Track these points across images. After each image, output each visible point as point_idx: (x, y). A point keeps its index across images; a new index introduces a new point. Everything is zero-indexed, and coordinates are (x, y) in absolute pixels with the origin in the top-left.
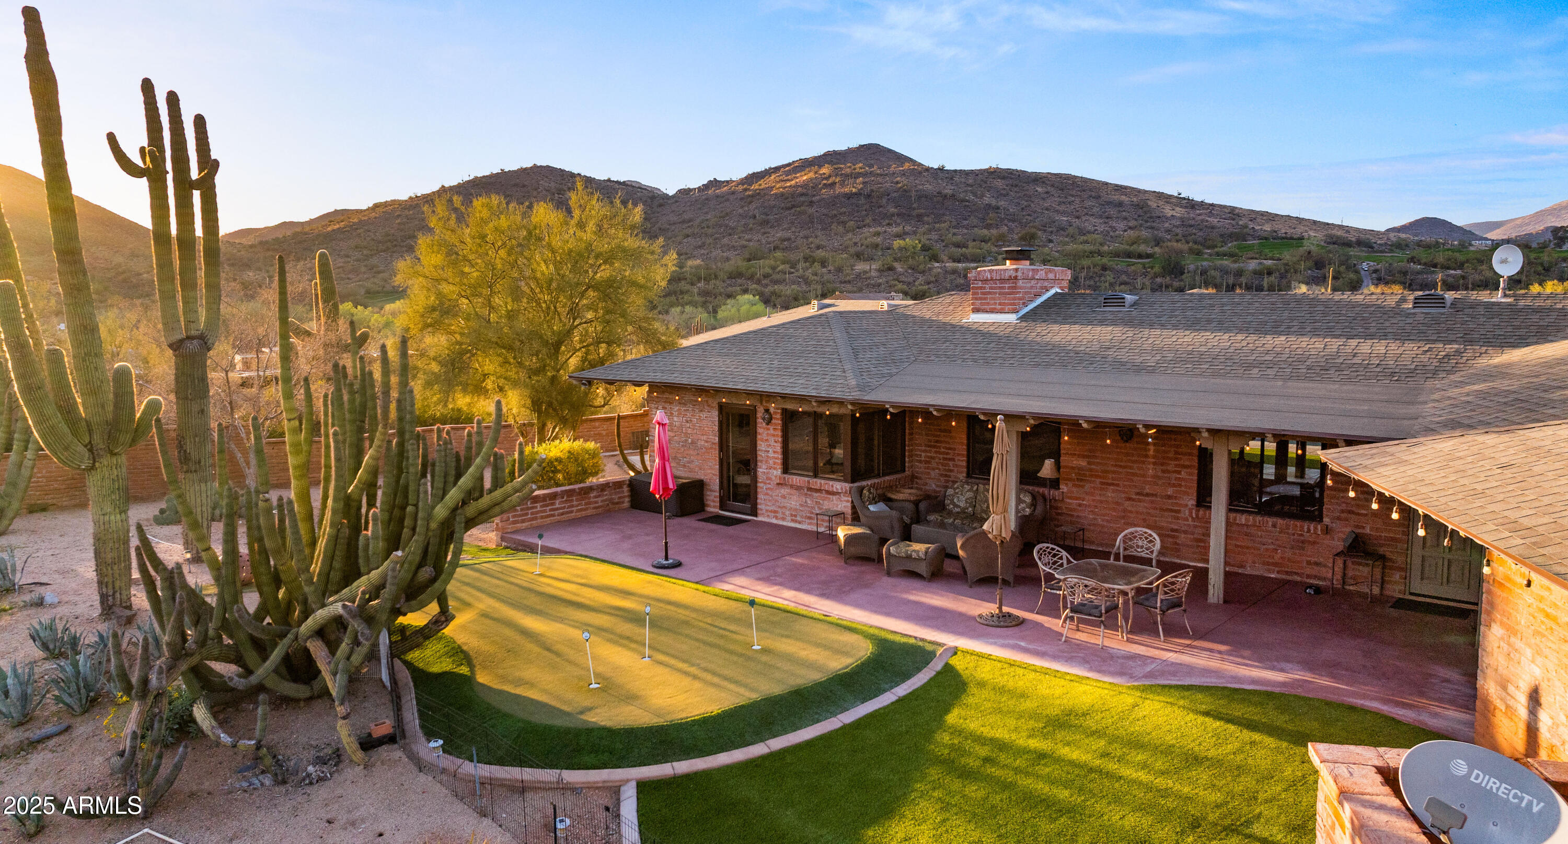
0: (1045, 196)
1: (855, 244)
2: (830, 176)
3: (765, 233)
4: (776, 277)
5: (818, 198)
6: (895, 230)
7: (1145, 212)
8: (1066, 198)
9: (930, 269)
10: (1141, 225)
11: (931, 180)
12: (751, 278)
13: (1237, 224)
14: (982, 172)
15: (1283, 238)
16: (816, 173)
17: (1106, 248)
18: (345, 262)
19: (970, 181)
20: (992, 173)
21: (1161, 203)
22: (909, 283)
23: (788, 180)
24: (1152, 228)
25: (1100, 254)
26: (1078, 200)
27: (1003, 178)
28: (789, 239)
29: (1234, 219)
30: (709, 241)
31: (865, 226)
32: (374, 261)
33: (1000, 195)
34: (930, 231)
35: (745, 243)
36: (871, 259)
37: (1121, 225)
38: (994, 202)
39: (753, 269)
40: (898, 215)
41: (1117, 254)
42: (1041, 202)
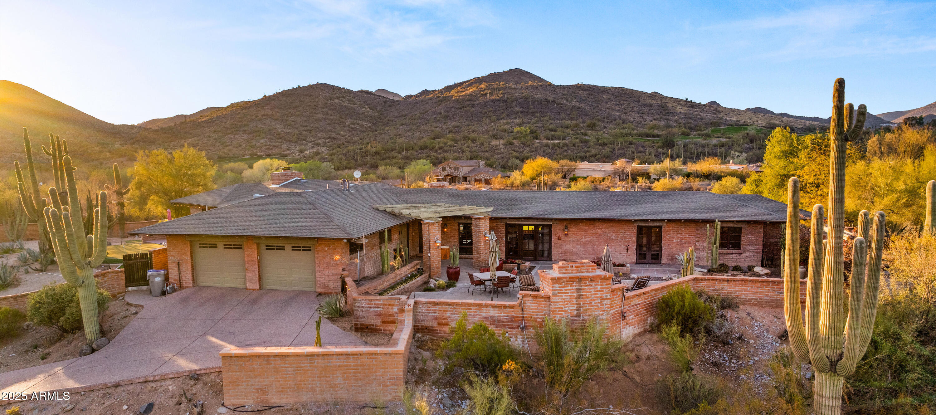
0: (608, 101)
1: (494, 129)
2: (485, 89)
3: (445, 123)
4: (446, 148)
5: (477, 102)
6: (518, 121)
7: (665, 110)
8: (620, 102)
9: (533, 144)
10: (661, 118)
11: (542, 92)
12: (432, 149)
13: (717, 117)
14: (573, 86)
15: (741, 125)
16: (477, 87)
17: (635, 131)
18: (208, 140)
19: (566, 92)
20: (579, 87)
21: (675, 104)
22: (521, 152)
23: (462, 92)
24: (667, 119)
25: (631, 135)
26: (626, 103)
27: (585, 90)
28: (458, 127)
29: (716, 114)
30: (414, 127)
31: (501, 119)
32: (225, 139)
33: (582, 100)
34: (538, 121)
35: (433, 128)
36: (502, 138)
37: (649, 118)
38: (577, 104)
39: (434, 144)
40: (521, 112)
41: (640, 135)
42: (605, 104)
